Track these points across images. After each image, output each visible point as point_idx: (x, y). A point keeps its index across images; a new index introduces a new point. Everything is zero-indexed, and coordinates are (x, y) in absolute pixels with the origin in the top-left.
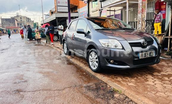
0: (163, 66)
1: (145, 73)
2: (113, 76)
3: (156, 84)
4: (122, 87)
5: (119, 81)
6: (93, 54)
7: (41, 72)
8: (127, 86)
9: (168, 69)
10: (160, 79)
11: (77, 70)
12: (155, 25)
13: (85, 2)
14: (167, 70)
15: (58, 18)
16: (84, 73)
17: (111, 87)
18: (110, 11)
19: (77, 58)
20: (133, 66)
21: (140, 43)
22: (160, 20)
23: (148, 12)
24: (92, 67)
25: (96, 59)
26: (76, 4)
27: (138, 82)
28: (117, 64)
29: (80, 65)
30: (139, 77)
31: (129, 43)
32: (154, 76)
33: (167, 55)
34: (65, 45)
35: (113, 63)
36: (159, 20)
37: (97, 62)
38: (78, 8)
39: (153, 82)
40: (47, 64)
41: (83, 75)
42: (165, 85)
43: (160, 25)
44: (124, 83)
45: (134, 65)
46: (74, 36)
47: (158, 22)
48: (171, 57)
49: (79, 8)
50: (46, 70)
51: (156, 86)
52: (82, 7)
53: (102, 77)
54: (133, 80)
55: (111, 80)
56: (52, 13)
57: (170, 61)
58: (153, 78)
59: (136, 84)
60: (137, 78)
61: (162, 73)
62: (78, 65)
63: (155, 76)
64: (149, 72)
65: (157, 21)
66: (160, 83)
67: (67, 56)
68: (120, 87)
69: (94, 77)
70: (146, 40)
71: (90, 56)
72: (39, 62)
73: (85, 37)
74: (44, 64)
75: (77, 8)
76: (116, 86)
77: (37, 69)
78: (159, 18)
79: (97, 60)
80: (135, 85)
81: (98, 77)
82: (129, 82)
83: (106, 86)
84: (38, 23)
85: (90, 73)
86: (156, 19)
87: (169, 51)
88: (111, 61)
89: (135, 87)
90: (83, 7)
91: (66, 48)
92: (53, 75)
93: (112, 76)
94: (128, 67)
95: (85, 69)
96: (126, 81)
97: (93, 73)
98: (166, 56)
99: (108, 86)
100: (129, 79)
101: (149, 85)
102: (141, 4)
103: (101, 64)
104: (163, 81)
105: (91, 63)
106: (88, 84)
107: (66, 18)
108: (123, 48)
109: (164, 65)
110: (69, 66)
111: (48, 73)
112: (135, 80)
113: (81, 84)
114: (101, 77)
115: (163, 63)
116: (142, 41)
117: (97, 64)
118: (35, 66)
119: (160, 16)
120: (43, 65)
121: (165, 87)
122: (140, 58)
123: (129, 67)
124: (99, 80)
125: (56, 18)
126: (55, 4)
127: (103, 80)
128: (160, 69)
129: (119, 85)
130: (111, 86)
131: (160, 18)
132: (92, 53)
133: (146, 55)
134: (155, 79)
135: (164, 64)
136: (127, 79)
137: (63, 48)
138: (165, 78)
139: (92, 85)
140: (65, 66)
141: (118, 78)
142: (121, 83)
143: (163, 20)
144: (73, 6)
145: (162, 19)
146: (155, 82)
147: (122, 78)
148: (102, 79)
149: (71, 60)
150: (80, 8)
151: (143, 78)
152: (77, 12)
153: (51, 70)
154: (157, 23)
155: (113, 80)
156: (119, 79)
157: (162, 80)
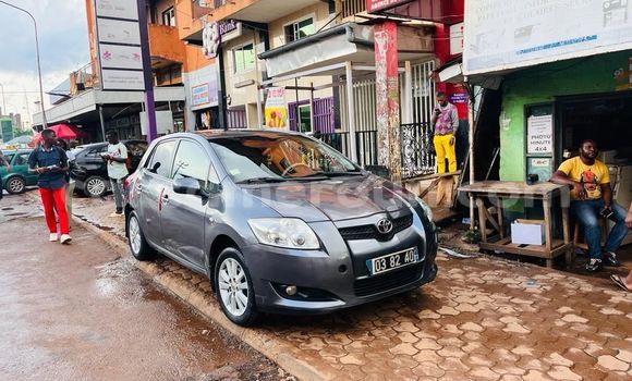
0: (452, 282)
1: (394, 315)
2: (298, 335)
3: (419, 351)
4: (320, 374)
5: (314, 353)
6: (231, 264)
7: (39, 342)
8: (338, 367)
9: (462, 293)
10: (435, 331)
11: (178, 322)
12: (437, 139)
13: (207, 53)
14: (459, 300)
15: (106, 106)
16: (204, 331)
17: (288, 375)
18: (297, 88)
19: (181, 272)
20: (356, 300)
21: (372, 226)
22: (449, 126)
23: (416, 96)
24: (229, 308)
25: (243, 281)
26: (177, 54)
27: (372, 351)
28: (305, 296)
29: (190, 301)
30: (377, 332)
31: (340, 230)
32: (421, 321)
33: (468, 242)
34: (134, 224)
35: (293, 293)
36: (446, 128)
37: (245, 291)
38: (183, 70)
39: (413, 345)
40: (62, 304)
41: (200, 338)
42: (445, 352)
43: (451, 143)
44: (329, 358)
45: (358, 295)
46: (166, 197)
47: (443, 131)
48: (478, 249)
49: (186, 71)
50: (61, 330)
51: (420, 357)
52: (197, 68)
53: (264, 340)
54: (357, 345)
55: (289, 351)
56: (81, 87)
57: (474, 265)
58: (415, 329)
59: (363, 357)
60: (370, 335)
61: (444, 310)
62: (184, 297)
63: (424, 323)
64: (407, 309)
65: (440, 128)
66: (432, 345)
67: (142, 265)
68: (316, 371)
69: (237, 341)
70: (392, 214)
71: (222, 273)
72: (31, 296)
73: (204, 204)
74: (53, 306)
75: (180, 69)
76: (304, 369)
77: (25, 332)
78: (447, 121)
79: (245, 285)
80: (359, 362)
81: (251, 343)
82: (344, 350)
83: (276, 372)
84: (18, 116)
85: (225, 330)
86: (438, 124)
87: (475, 231)
88: (289, 289)
89: (360, 367)
90: (203, 65)
91: (138, 236)
92: (88, 351)
93: (294, 335)
94: (339, 303)
95: (208, 313)
96: (335, 349)
97: (234, 330)
98: (467, 247)
99: (282, 374)
100: (346, 341)
101: (400, 355)
102: (384, 87)
103: (257, 302)
104: (442, 337)
105: (224, 295)
106: (213, 373)
107: (137, 107)
108: (322, 248)
109: (452, 280)
110: (150, 304)
111: (70, 341)
112: (364, 342)
113: (190, 374)
114: (259, 343)
115: (455, 273)
116: (377, 220)
117: (246, 300)
118: (18, 314)
119: (450, 115)
120: (48, 310)
121: (444, 358)
122: (374, 273)
123: (343, 303)
124: (253, 352)
125: (98, 106)
126: (91, 49)
127: (267, 353)
128: (440, 296)
129: (311, 368)
130: (288, 371)
131: (450, 119)
132: (226, 261)
133: (392, 262)
134: (420, 334)
135: (456, 276)
136: (339, 340)
137: (128, 235)
138: (448, 326)
139: (227, 374)
140: (136, 306)
141: (313, 340)
142: (320, 358)
143: (459, 129)
144: (163, 64)
145: (456, 124)
146: (418, 346)
147: (323, 341)
148: (262, 350)
149: (157, 278)
150: (192, 70)
151: (387, 334)
152: (181, 85)
153: (81, 330)
154: (440, 135)
155: (296, 350)
156: (316, 344)
157: (438, 334)
